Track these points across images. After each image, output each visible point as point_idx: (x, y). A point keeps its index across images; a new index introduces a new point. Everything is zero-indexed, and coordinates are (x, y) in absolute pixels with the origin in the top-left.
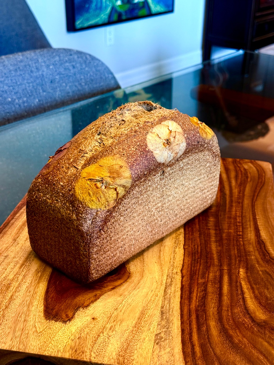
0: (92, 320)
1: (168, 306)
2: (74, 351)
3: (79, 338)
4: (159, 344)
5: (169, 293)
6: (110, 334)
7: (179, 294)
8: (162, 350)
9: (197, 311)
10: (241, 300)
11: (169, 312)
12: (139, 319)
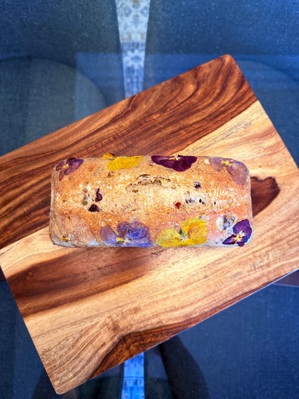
0: (262, 167)
1: (219, 137)
2: (286, 159)
3: (277, 163)
4: (249, 123)
5: (209, 143)
6: (263, 150)
7: (205, 138)
8: (252, 119)
9: (211, 120)
10: (185, 103)
11: (224, 133)
12: (241, 145)
